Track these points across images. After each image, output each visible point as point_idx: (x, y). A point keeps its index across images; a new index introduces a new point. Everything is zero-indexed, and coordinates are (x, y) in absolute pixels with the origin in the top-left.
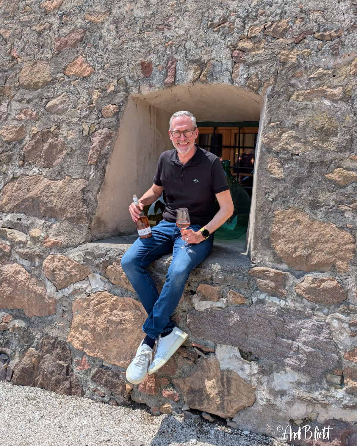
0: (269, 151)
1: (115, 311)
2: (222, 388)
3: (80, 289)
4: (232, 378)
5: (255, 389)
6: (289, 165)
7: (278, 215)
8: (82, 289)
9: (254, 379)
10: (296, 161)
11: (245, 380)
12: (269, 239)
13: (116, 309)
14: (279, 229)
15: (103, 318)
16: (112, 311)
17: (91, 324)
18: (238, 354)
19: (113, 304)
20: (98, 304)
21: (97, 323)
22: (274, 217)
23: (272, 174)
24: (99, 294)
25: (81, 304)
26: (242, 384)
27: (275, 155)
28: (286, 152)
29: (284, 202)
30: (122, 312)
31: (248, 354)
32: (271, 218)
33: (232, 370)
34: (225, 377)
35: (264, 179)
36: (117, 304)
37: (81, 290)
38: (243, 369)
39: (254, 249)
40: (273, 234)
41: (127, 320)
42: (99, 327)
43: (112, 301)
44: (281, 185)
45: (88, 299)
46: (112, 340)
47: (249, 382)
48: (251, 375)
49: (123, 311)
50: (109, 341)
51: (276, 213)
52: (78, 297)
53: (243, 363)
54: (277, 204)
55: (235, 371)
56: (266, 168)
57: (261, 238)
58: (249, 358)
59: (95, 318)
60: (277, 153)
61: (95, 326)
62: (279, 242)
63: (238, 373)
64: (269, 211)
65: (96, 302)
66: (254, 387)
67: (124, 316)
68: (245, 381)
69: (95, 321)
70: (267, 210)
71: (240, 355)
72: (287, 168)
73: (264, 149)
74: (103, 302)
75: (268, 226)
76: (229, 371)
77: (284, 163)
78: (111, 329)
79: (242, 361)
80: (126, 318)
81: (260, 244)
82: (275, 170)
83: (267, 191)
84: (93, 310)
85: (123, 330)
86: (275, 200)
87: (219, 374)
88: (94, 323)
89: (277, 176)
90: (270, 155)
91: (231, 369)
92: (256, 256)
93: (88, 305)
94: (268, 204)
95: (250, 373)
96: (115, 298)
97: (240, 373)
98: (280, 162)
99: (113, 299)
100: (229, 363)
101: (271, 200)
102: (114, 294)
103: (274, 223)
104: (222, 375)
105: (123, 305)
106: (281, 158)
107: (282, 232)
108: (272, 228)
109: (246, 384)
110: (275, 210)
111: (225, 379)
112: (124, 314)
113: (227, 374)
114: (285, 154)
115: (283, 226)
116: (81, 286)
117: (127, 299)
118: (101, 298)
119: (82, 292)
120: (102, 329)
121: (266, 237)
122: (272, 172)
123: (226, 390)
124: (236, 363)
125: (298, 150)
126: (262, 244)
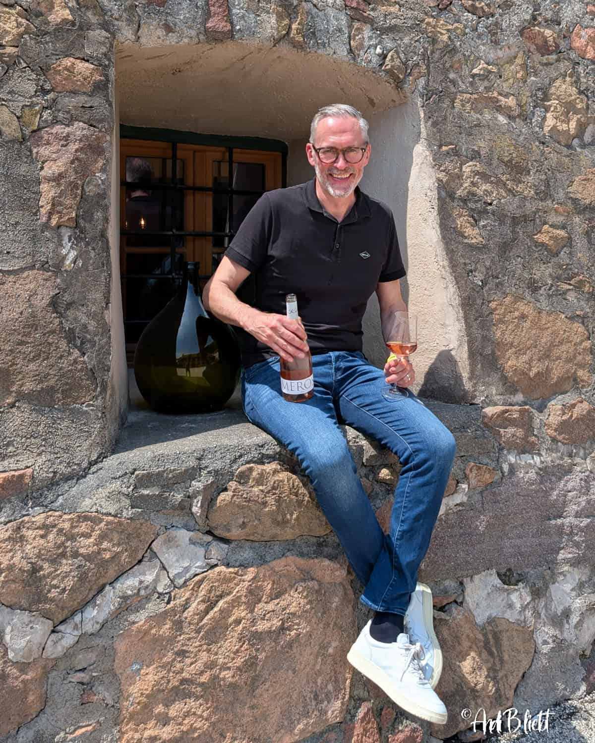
0: (452, 196)
1: (260, 605)
2: (492, 660)
3: (139, 590)
4: (500, 632)
5: (533, 632)
6: (486, 222)
7: (495, 309)
8: (147, 587)
9: (529, 613)
10: (494, 215)
11: (518, 623)
12: (493, 353)
13: (260, 601)
14: (503, 333)
15: (234, 640)
16: (252, 611)
17: (202, 673)
18: (498, 582)
19: (250, 592)
20: (207, 612)
21: (221, 661)
22: (492, 313)
23: (466, 238)
24: (201, 582)
25: (153, 631)
26: (515, 633)
27: (462, 204)
28: (476, 198)
29: (497, 285)
30: (276, 601)
31: (508, 573)
32: (488, 315)
33: (495, 617)
34: (490, 637)
35: (457, 247)
36: (261, 586)
37: (142, 592)
38: (511, 606)
39: (470, 379)
40: (498, 344)
41: (294, 614)
42: (229, 668)
43: (246, 584)
44: (485, 257)
45: (173, 609)
46: (268, 684)
47: (523, 624)
48: (524, 608)
49: (277, 597)
50: (258, 691)
51: (493, 305)
52: (140, 618)
53: (508, 594)
54: (490, 289)
55: (500, 614)
56: (454, 228)
57: (481, 355)
58: (513, 580)
59: (208, 651)
60: (464, 201)
61: (216, 671)
62: (507, 356)
63: (507, 616)
64: (483, 303)
65: (202, 607)
66: (532, 628)
67: (284, 609)
68: (519, 625)
69: (213, 657)
70: (479, 301)
71: (500, 582)
72: (484, 226)
73: (443, 194)
74: (221, 597)
75: (488, 330)
76: (491, 621)
77: (477, 218)
78: (262, 656)
79: (507, 590)
80: (292, 609)
81: (479, 366)
82: (469, 231)
83: (469, 267)
84: (198, 631)
85: (290, 645)
86: (484, 283)
87: (480, 637)
88: (210, 665)
89: (474, 241)
90: (455, 204)
91: (493, 615)
92: (475, 391)
93: (178, 625)
94: (478, 292)
95: (522, 607)
96: (251, 572)
97: (508, 615)
98: (473, 217)
99: (245, 577)
100: (488, 606)
101: (481, 283)
102: (244, 566)
103: (494, 325)
104: (485, 635)
105: (274, 582)
106: (472, 210)
107: (508, 338)
108: (494, 333)
109: (521, 629)
110: (490, 302)
111: (492, 641)
112: (282, 603)
113: (491, 628)
114: (476, 202)
115: (507, 327)
116: (141, 582)
117: (279, 565)
118: (210, 591)
119: (148, 598)
120: (239, 669)
121: (488, 351)
122: (466, 234)
123: (497, 659)
124: (499, 600)
125: (490, 195)
126: (482, 366)
